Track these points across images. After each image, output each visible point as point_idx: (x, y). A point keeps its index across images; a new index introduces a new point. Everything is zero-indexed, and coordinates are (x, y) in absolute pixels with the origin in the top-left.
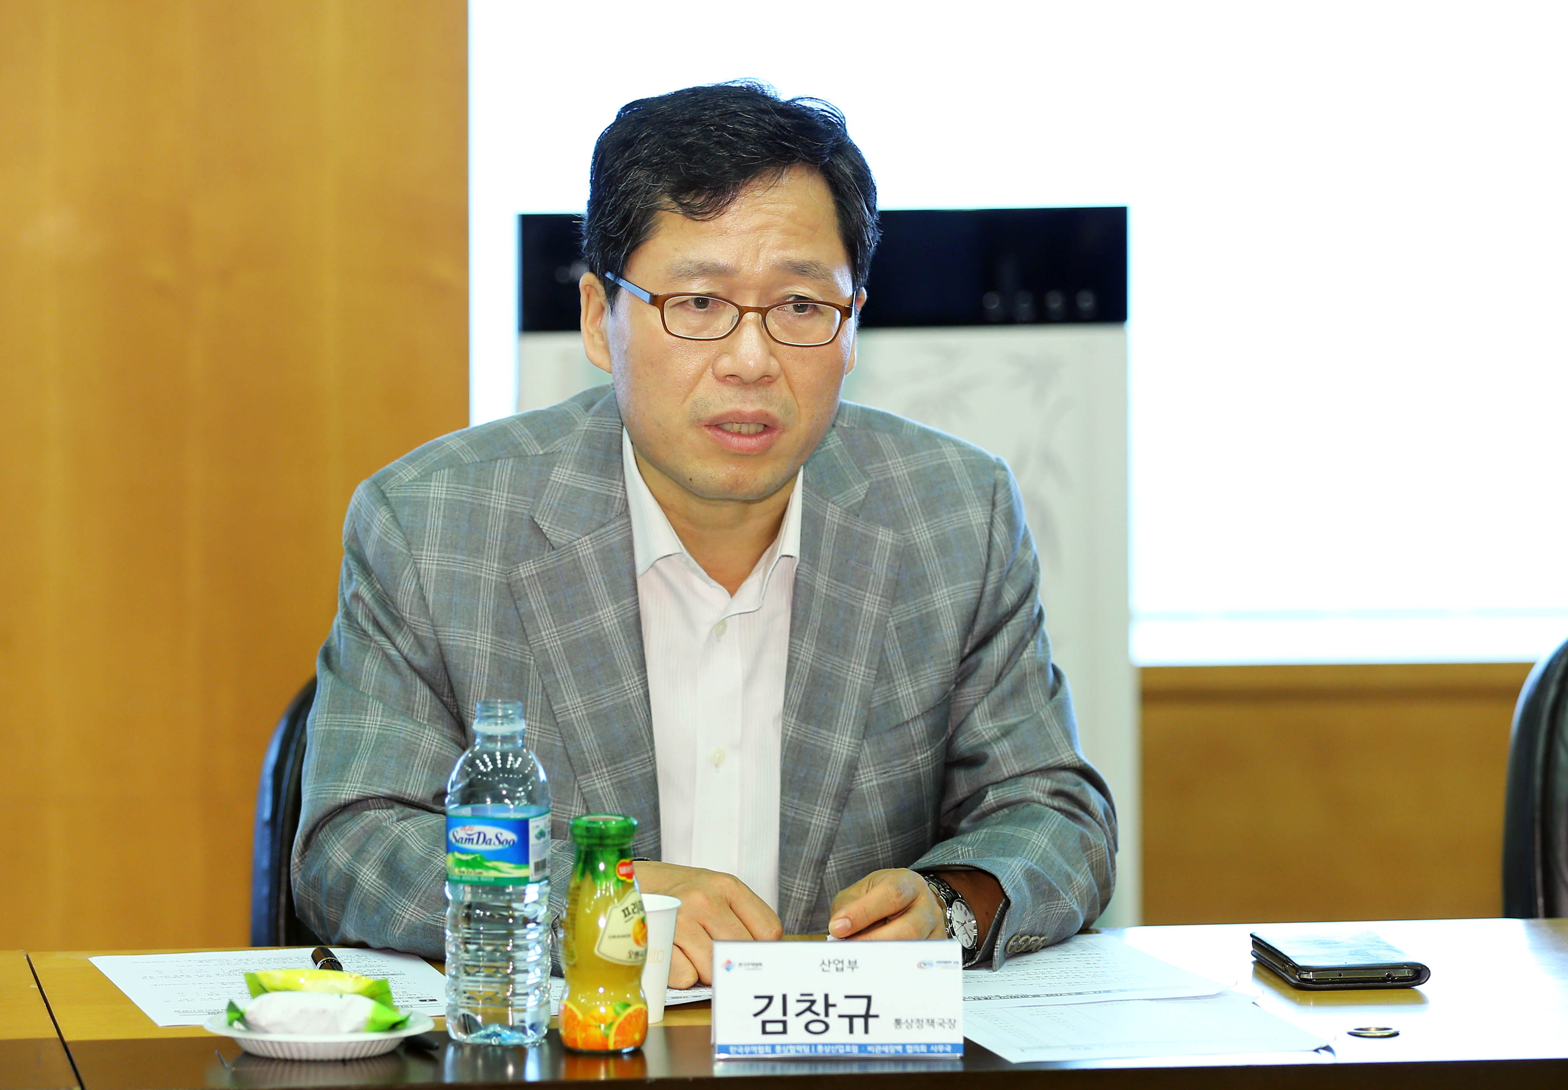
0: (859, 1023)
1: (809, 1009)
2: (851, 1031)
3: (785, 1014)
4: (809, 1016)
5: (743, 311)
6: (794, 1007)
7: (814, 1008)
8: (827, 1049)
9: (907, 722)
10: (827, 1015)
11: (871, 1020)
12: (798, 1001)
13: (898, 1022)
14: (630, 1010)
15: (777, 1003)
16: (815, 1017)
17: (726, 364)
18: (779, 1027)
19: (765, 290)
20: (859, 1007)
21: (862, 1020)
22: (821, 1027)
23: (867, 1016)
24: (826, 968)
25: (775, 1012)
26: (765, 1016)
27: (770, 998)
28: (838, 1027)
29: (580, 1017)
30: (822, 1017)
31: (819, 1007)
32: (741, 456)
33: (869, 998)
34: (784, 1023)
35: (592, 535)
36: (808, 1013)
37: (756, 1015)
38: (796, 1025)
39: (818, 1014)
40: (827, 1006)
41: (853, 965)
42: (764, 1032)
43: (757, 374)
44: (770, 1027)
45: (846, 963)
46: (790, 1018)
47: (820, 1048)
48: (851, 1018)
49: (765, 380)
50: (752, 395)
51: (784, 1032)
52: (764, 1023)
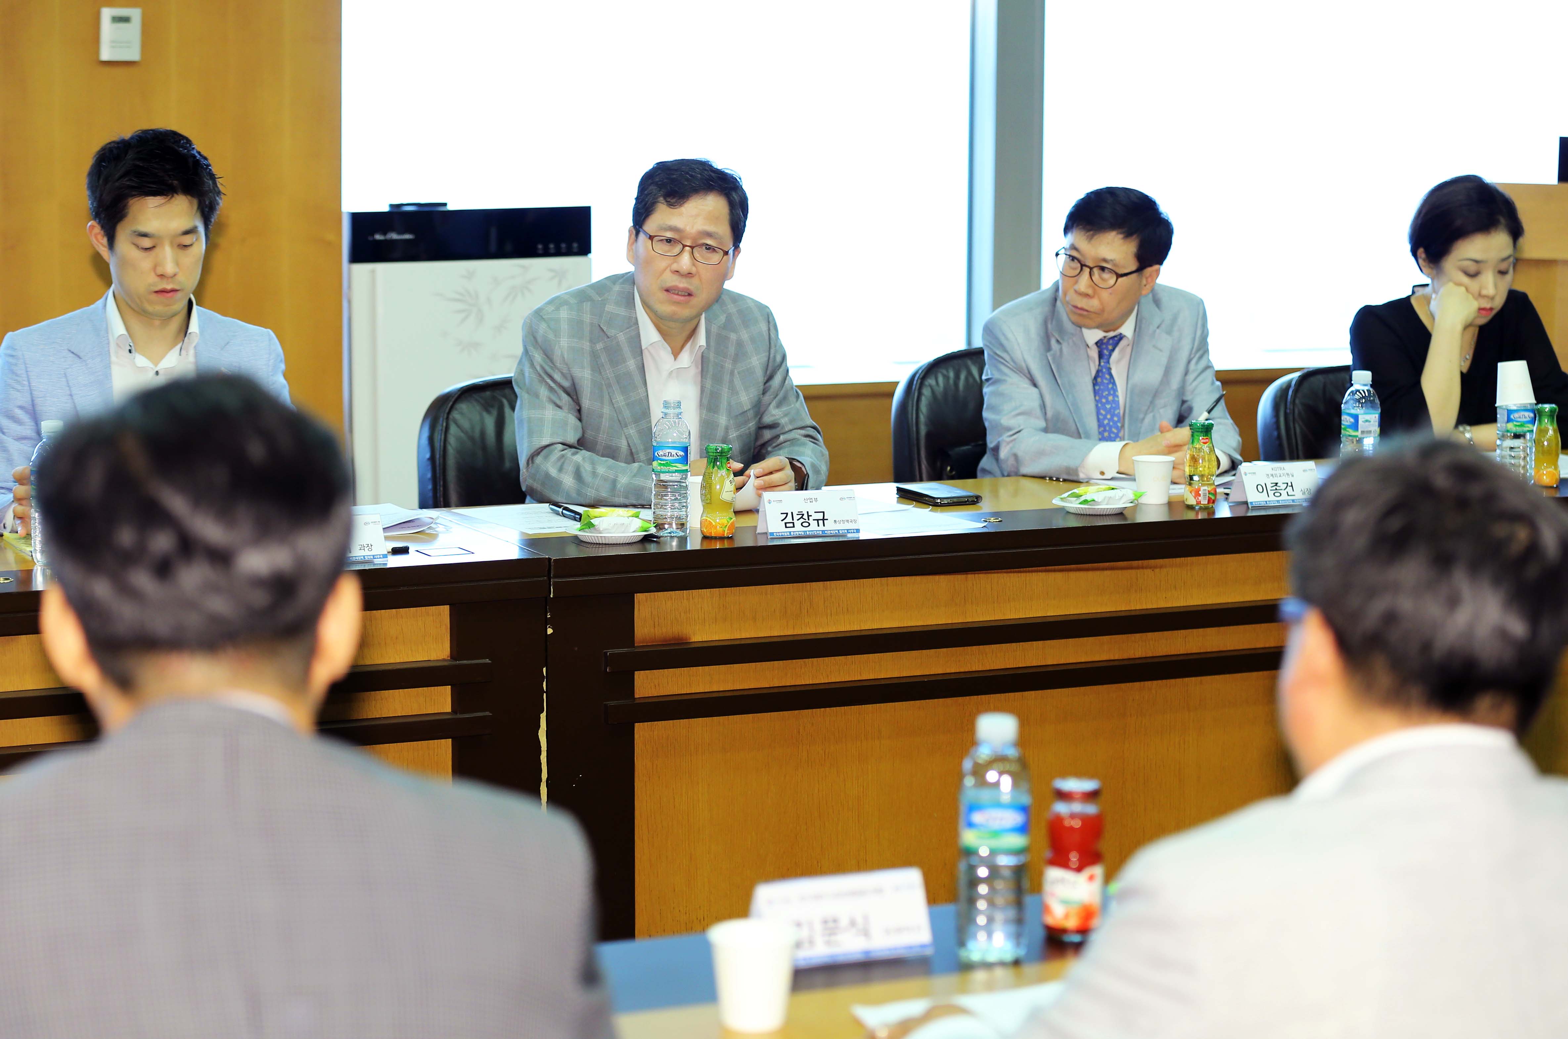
0: (821, 522)
1: (802, 517)
2: (818, 526)
3: (793, 520)
4: (802, 520)
5: (684, 246)
6: (796, 517)
7: (803, 517)
8: (811, 533)
9: (747, 411)
10: (809, 520)
11: (825, 521)
12: (797, 514)
13: (835, 521)
14: (732, 520)
15: (790, 515)
16: (804, 521)
17: (675, 267)
18: (791, 525)
19: (694, 239)
20: (820, 516)
21: (822, 521)
22: (807, 524)
23: (823, 520)
24: (806, 501)
25: (789, 519)
26: (786, 521)
27: (787, 514)
28: (814, 524)
29: (714, 524)
30: (807, 520)
31: (805, 517)
32: (677, 303)
33: (824, 512)
34: (793, 523)
35: (623, 332)
36: (802, 519)
37: (782, 520)
38: (798, 524)
39: (805, 520)
40: (808, 516)
41: (816, 500)
42: (786, 527)
43: (686, 272)
44: (788, 525)
45: (813, 500)
46: (795, 521)
47: (808, 532)
48: (818, 520)
49: (689, 275)
50: (684, 280)
51: (794, 527)
52: (786, 523)
